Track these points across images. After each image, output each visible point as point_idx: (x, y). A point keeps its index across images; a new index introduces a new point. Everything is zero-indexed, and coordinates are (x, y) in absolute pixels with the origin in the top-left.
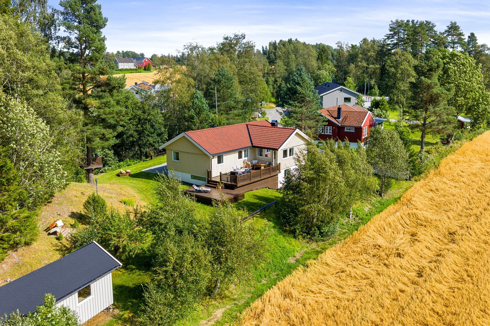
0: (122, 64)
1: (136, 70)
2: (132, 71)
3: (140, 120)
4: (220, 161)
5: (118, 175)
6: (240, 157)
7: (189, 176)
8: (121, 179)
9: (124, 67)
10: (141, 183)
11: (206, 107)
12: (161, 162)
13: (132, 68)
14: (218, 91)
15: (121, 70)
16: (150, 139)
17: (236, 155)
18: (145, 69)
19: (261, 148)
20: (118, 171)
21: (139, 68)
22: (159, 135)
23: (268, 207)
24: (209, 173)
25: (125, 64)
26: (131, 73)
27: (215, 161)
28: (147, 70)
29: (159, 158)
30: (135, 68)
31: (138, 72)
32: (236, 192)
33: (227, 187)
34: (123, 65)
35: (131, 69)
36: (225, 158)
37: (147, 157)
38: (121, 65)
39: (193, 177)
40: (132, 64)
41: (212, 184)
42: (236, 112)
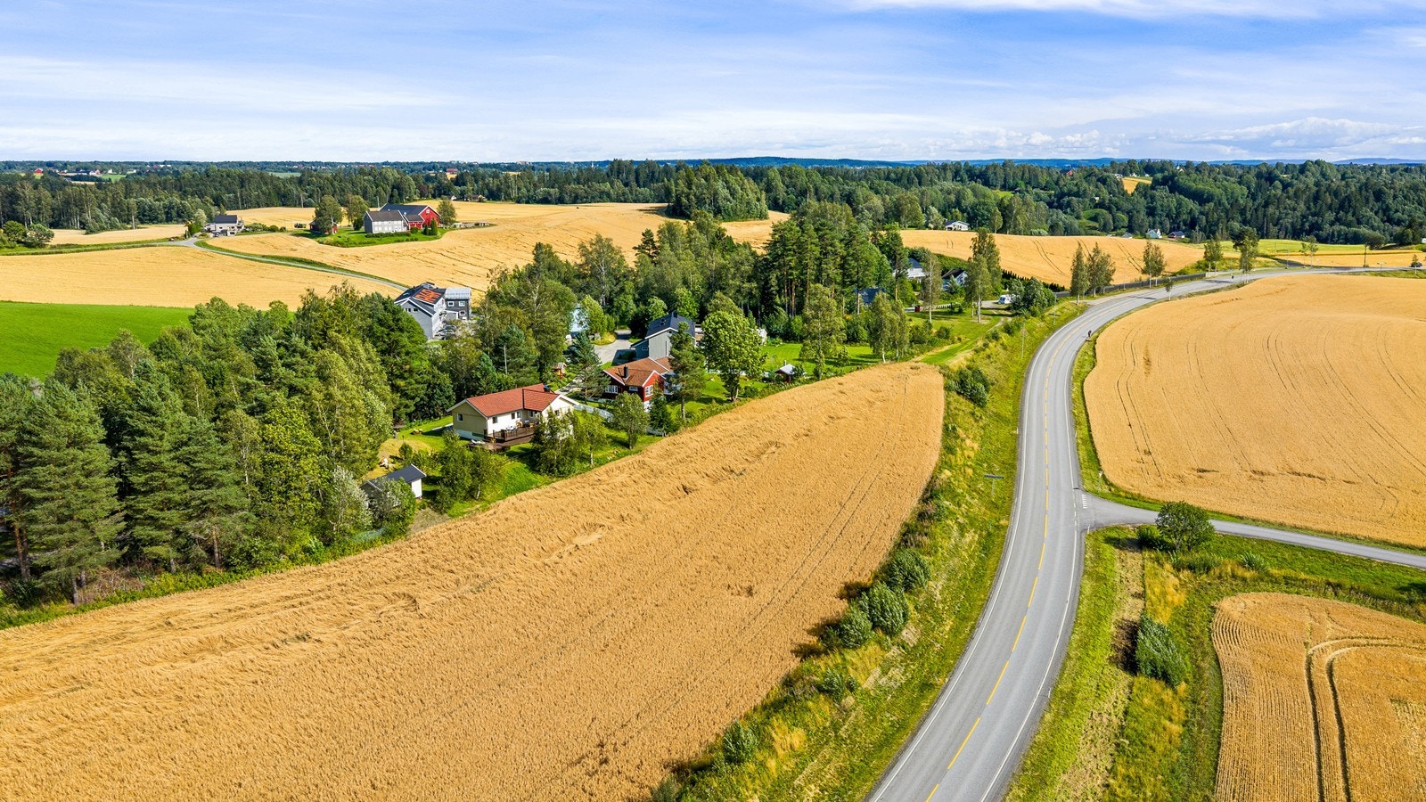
0: (380, 223)
1: (408, 235)
2: (400, 238)
3: (430, 384)
4: (495, 421)
5: (412, 434)
6: (513, 417)
7: (471, 433)
8: (415, 436)
9: (383, 229)
10: (432, 439)
11: (492, 368)
12: (448, 422)
13: (400, 231)
14: (508, 348)
15: (377, 236)
16: (439, 402)
17: (510, 416)
18: (425, 233)
19: (532, 411)
20: (411, 430)
21: (413, 230)
22: (447, 398)
23: (525, 454)
24: (486, 431)
25: (386, 223)
26: (399, 241)
27: (490, 421)
28: (430, 234)
29: (446, 418)
30: (405, 230)
31: (412, 240)
32: (504, 444)
33: (498, 441)
34: (381, 226)
35: (397, 234)
36: (499, 419)
37: (435, 417)
38: (378, 226)
39: (474, 434)
40: (400, 222)
41: (487, 439)
42: (527, 369)
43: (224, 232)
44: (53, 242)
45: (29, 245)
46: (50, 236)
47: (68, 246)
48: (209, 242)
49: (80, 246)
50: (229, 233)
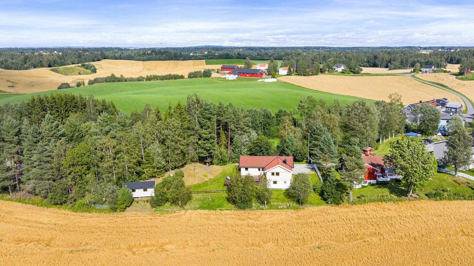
6: (259, 171)
17: (257, 169)
27: (243, 169)
43: (426, 72)
44: (362, 72)
45: (354, 73)
46: (362, 70)
47: (367, 74)
48: (416, 76)
49: (370, 74)
50: (428, 72)
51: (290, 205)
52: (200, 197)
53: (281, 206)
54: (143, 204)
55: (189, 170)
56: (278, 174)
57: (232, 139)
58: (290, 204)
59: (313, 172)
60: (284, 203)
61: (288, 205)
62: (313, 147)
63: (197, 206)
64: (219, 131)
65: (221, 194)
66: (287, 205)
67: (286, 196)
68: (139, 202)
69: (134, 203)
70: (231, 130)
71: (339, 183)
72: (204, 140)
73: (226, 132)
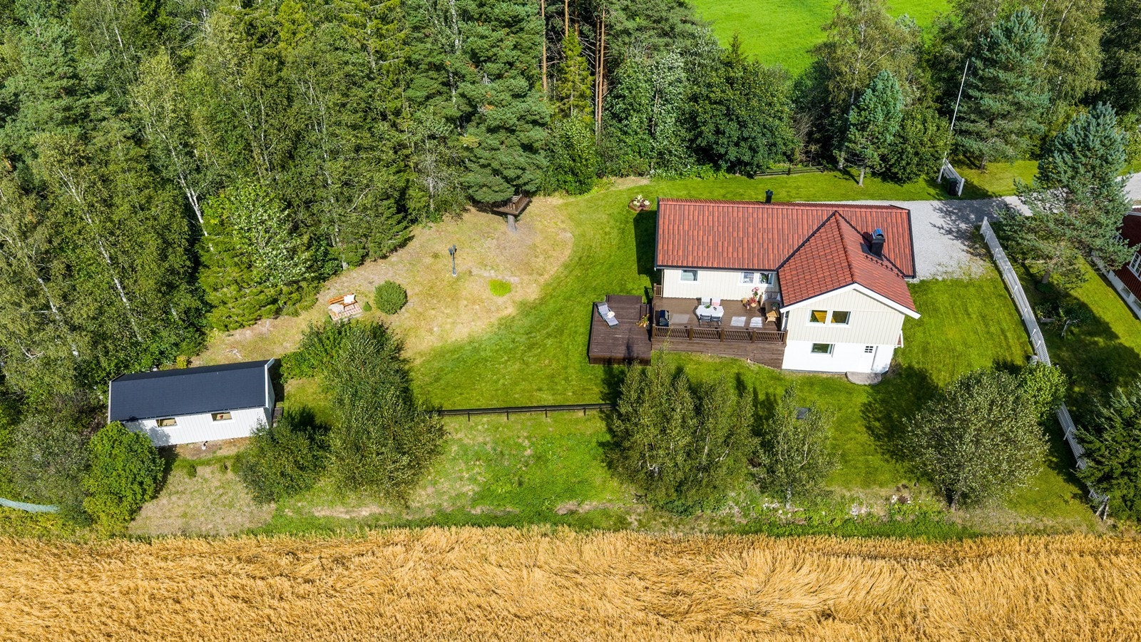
51: (902, 501)
52: (481, 439)
53: (861, 504)
54: (217, 484)
55: (429, 260)
56: (841, 317)
57: (613, 64)
58: (906, 494)
59: (979, 268)
60: (876, 488)
61: (895, 498)
62: (973, 122)
63: (465, 489)
64: (557, 21)
65: (577, 421)
66: (887, 499)
67: (878, 438)
68: (200, 469)
69: (177, 477)
70: (610, 27)
71: (1115, 348)
72: (492, 130)
73: (586, 28)
